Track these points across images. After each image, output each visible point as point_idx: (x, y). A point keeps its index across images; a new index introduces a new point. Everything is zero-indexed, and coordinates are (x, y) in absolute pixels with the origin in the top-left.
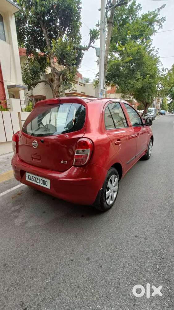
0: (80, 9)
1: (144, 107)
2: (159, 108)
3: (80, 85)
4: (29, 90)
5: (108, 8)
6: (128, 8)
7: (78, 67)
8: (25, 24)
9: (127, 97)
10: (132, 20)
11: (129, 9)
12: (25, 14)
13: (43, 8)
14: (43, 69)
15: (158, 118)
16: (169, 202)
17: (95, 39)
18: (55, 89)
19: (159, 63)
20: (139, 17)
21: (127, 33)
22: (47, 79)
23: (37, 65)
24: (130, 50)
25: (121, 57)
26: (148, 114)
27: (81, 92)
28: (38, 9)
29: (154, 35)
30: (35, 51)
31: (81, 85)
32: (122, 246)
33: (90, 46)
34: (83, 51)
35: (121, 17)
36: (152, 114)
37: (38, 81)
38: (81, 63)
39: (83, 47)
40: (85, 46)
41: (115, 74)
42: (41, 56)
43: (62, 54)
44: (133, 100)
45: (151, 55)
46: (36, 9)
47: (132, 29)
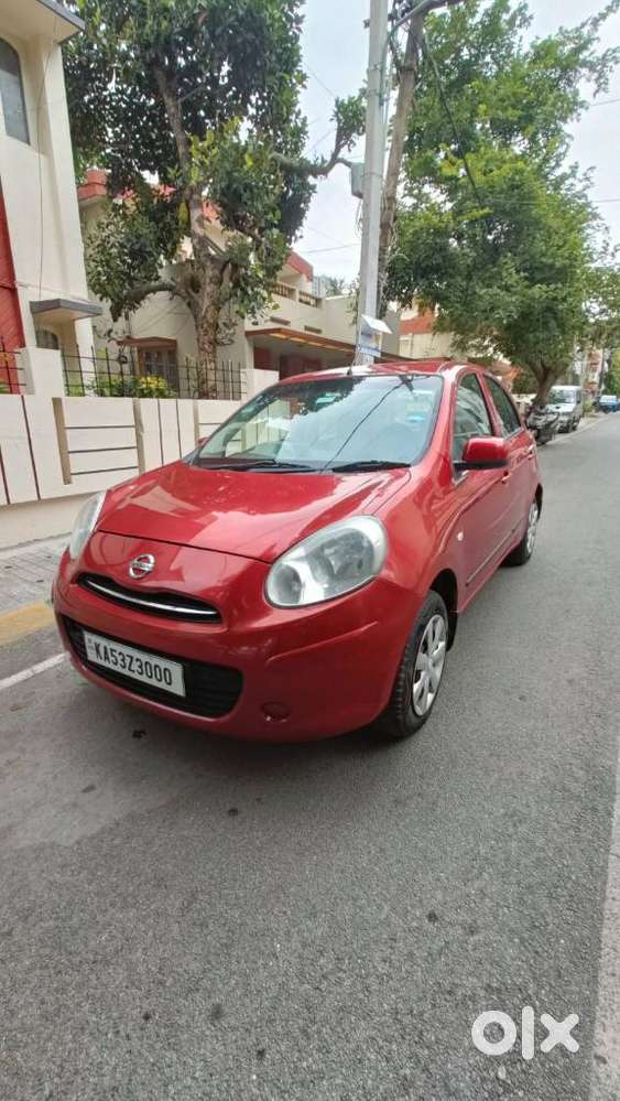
0: (297, 23)
1: (537, 384)
2: (595, 387)
3: (301, 301)
4: (115, 320)
5: (399, 15)
6: (481, 22)
7: (293, 238)
8: (105, 84)
9: (473, 346)
10: (495, 66)
11: (483, 26)
12: (104, 46)
13: (165, 24)
14: (168, 242)
15: (589, 423)
16: (588, 766)
17: (355, 135)
18: (205, 317)
19: (594, 223)
20: (522, 53)
21: (474, 113)
22: (179, 280)
23: (146, 229)
24: (485, 174)
25: (451, 201)
26: (551, 407)
27: (307, 328)
28: (147, 26)
29: (575, 120)
30: (142, 179)
31: (308, 303)
32: (363, 959)
33: (335, 159)
34: (311, 180)
35: (453, 56)
36: (567, 408)
37: (145, 288)
38: (304, 221)
39: (312, 163)
40: (320, 161)
41: (427, 266)
42: (163, 196)
43: (228, 187)
44: (496, 357)
45: (563, 192)
46: (142, 25)
47: (495, 98)
